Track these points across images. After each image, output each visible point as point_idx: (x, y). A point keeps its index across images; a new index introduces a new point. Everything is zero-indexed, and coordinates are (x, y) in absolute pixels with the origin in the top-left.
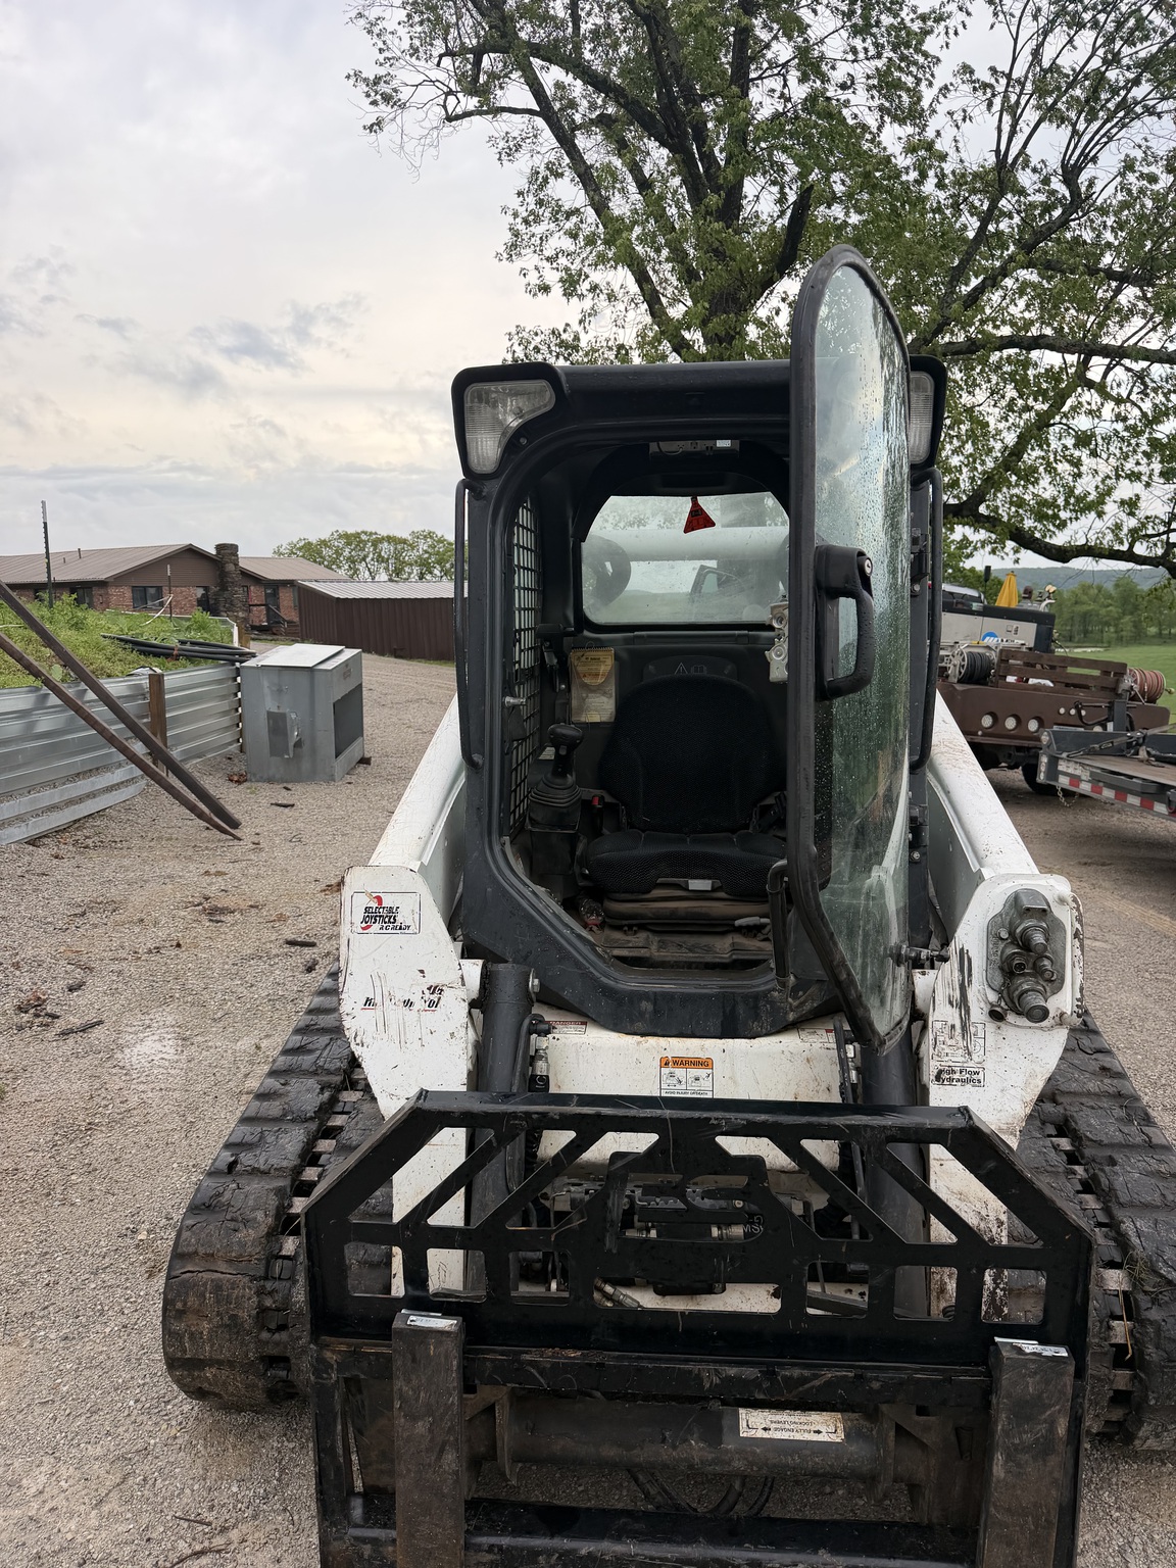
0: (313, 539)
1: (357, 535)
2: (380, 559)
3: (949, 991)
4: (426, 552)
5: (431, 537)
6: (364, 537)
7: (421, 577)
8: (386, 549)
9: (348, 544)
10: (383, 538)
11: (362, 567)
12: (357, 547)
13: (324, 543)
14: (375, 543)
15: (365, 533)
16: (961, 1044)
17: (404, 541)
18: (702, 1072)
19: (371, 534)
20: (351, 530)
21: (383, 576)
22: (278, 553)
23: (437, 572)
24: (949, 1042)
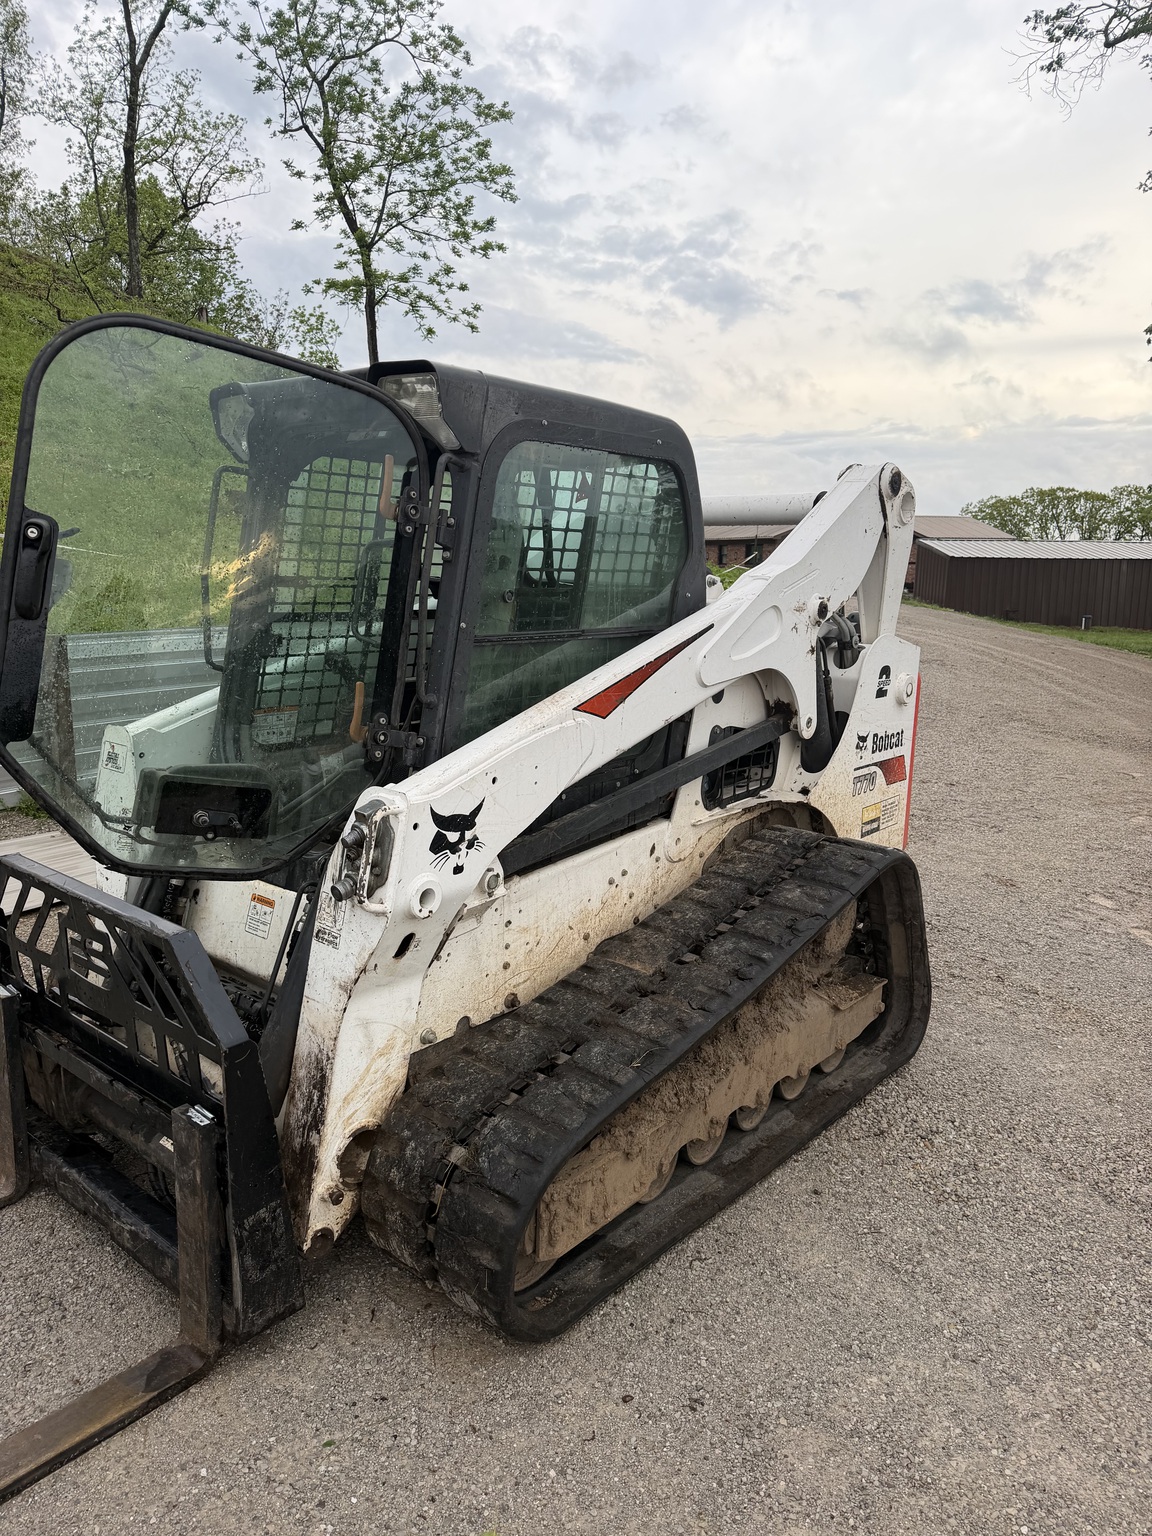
0: (1004, 496)
1: (1052, 492)
2: (1075, 518)
3: (334, 871)
4: (1128, 509)
5: (1138, 493)
6: (1060, 494)
7: (1119, 536)
8: (1081, 507)
9: (1042, 501)
10: (1081, 495)
11: (1052, 527)
12: (1052, 504)
13: (1015, 501)
14: (1070, 500)
15: (1061, 489)
16: (333, 913)
17: (1103, 498)
18: (268, 909)
19: (1069, 490)
20: (1046, 488)
21: (1075, 535)
22: (965, 511)
23: (1138, 531)
24: (328, 910)
